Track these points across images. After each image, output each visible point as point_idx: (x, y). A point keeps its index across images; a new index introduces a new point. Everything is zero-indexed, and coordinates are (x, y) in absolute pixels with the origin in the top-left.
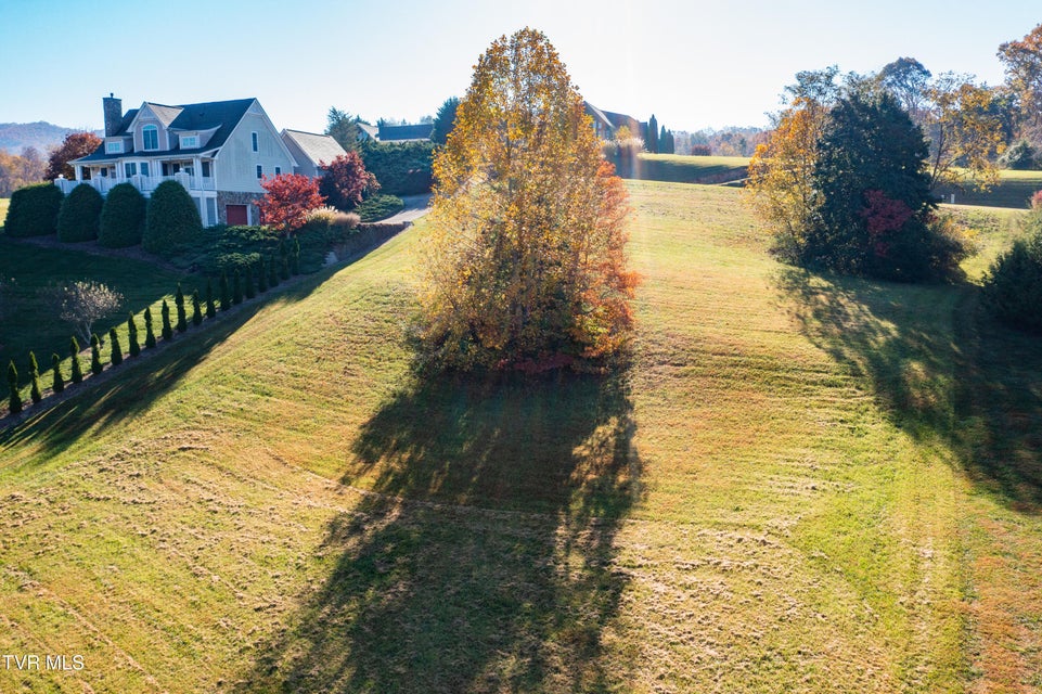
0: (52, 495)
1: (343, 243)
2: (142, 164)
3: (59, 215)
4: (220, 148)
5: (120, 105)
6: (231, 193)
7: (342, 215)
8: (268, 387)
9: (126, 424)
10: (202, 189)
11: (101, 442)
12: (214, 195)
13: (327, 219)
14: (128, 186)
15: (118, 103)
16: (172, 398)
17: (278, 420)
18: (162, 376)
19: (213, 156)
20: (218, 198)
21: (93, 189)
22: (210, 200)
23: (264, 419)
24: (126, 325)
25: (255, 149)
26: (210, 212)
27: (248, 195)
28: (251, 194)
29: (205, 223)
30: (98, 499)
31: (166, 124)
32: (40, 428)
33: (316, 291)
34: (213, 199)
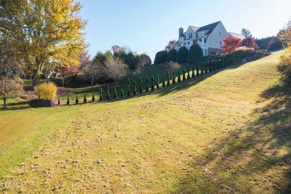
0: (160, 103)
1: (248, 56)
2: (188, 42)
3: (167, 57)
4: (210, 35)
5: (183, 30)
6: (212, 48)
7: (248, 49)
8: (225, 85)
9: (181, 92)
10: (204, 47)
11: (174, 95)
12: (207, 48)
13: (243, 50)
14: (184, 47)
15: (183, 29)
16: (195, 87)
17: (229, 91)
18: (191, 83)
19: (208, 37)
20: (208, 50)
21: (175, 50)
22: (206, 50)
23: (225, 90)
24: (182, 75)
25: (220, 36)
26: (206, 53)
27: (217, 49)
28: (218, 49)
29: (204, 55)
30: (173, 104)
31: (195, 31)
32: (159, 92)
33: (239, 67)
34: (207, 50)
